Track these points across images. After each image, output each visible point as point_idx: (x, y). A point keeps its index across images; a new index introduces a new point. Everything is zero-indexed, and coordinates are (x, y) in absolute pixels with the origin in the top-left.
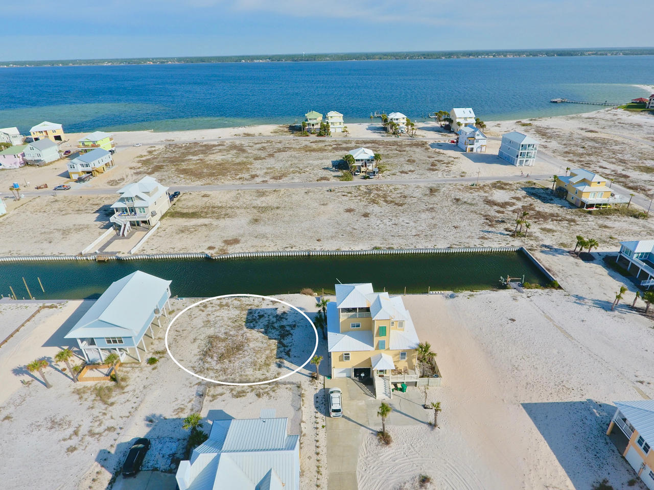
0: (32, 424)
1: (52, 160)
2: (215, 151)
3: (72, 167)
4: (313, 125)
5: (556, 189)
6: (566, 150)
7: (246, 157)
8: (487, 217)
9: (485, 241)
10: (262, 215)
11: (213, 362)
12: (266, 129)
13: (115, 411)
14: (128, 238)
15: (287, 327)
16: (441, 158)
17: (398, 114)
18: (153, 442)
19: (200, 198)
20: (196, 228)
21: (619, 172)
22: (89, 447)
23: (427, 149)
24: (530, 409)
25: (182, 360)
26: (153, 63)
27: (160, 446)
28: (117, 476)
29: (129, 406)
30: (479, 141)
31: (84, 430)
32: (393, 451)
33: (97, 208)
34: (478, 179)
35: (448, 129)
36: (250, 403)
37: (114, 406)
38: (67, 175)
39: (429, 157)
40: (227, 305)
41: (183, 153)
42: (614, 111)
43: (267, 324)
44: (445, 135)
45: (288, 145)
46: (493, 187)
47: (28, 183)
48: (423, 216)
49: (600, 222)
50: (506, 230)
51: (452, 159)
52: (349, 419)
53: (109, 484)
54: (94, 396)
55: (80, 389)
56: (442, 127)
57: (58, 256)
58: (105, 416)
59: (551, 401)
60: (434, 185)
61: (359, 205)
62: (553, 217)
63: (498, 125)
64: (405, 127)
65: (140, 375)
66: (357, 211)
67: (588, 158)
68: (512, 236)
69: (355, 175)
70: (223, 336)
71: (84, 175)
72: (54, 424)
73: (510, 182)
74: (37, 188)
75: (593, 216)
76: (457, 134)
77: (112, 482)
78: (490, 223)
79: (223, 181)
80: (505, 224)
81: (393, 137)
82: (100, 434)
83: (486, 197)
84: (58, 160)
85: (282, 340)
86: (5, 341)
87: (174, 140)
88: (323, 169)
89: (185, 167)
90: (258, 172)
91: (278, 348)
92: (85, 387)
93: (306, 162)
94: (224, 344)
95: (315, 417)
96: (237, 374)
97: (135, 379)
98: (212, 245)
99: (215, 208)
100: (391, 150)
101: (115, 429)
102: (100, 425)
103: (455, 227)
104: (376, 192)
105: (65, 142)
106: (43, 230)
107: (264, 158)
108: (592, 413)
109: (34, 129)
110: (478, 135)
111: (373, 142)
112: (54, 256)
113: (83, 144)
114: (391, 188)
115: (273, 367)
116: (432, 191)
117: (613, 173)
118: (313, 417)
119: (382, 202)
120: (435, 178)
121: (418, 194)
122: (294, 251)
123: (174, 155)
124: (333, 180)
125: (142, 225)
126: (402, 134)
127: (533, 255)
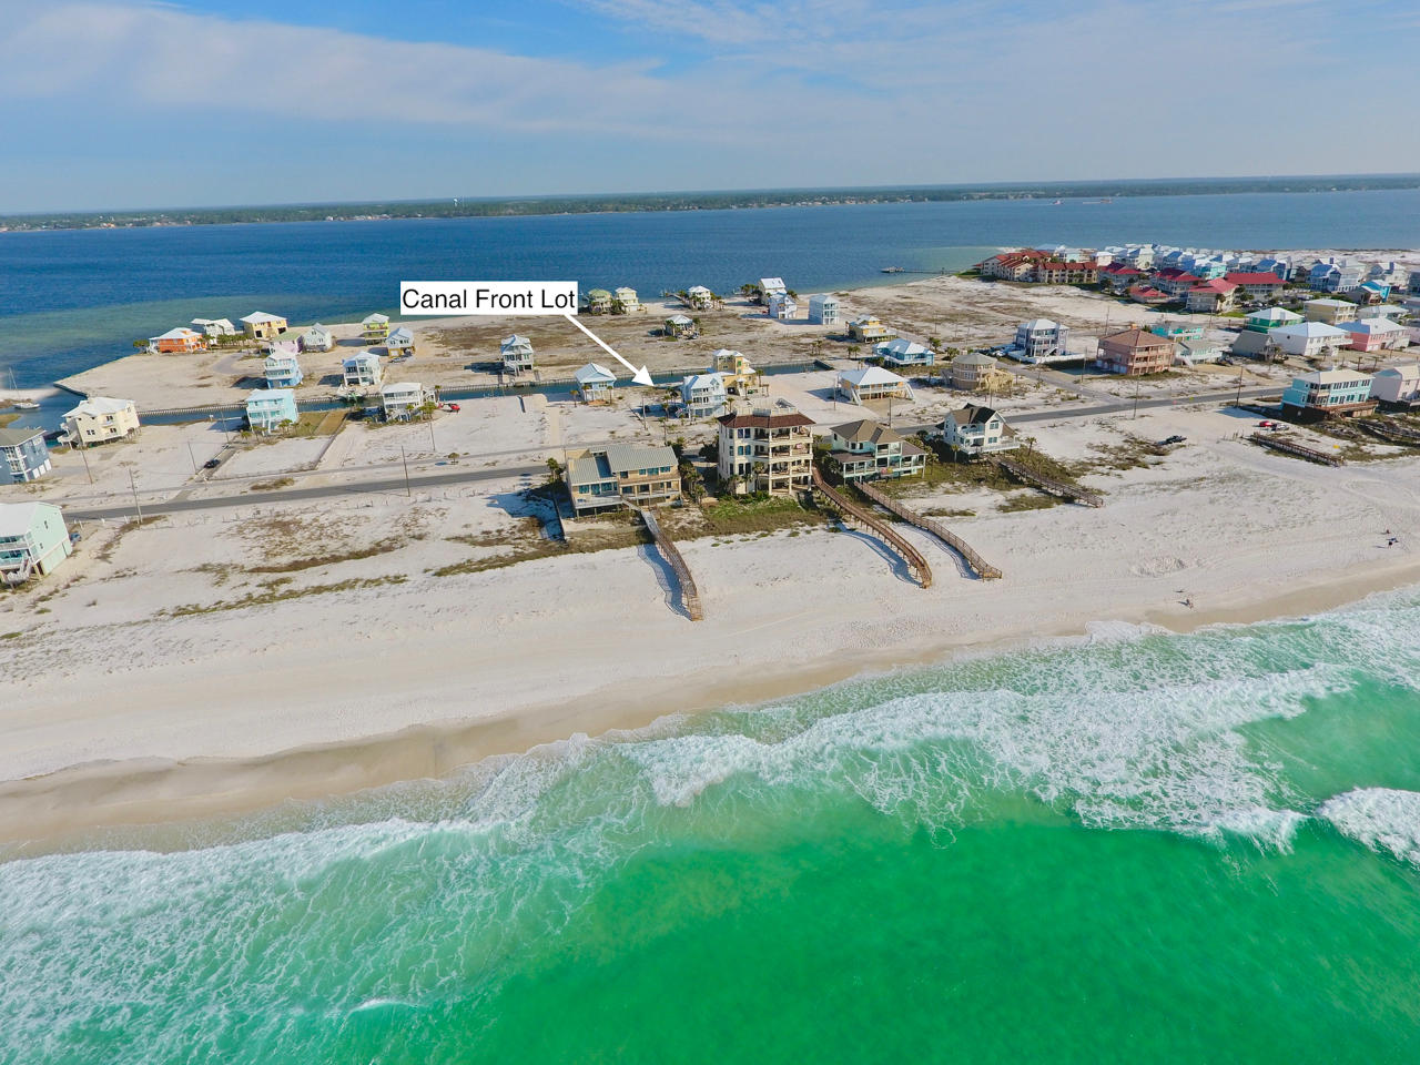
5: (849, 332)
8: (795, 350)
16: (754, 323)
17: (700, 287)
21: (905, 322)
23: (740, 318)
30: (791, 309)
34: (789, 333)
35: (758, 303)
39: (743, 324)
42: (946, 279)
44: (756, 308)
46: (801, 336)
51: (765, 324)
56: (750, 301)
60: (752, 339)
64: (710, 301)
73: (815, 333)
76: (767, 304)
83: (795, 342)
88: (643, 336)
109: (248, 321)
110: (789, 302)
124: (659, 342)
126: (708, 309)
127: (822, 360)
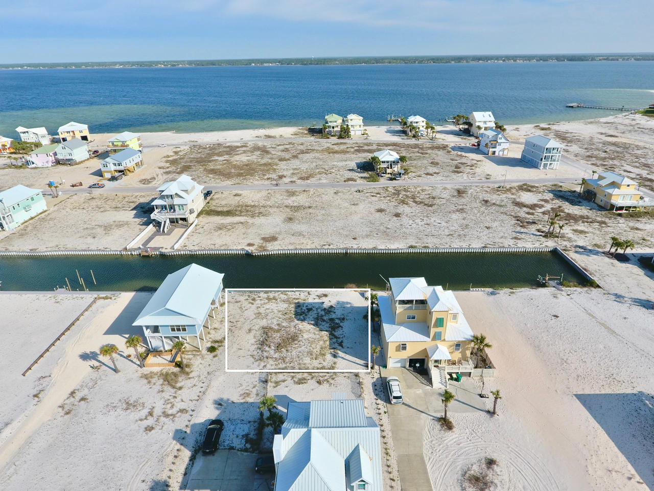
0: (108, 406)
1: (82, 160)
2: (239, 152)
3: (105, 166)
4: (333, 128)
5: (584, 192)
6: (588, 154)
7: (272, 159)
8: (518, 218)
9: (518, 241)
10: (295, 214)
11: (271, 351)
12: (287, 132)
13: (185, 394)
14: (169, 234)
15: (336, 320)
16: (464, 160)
17: (418, 117)
18: (225, 424)
19: (232, 197)
20: (233, 226)
21: (644, 176)
22: (165, 427)
23: (449, 152)
24: (584, 399)
25: (241, 349)
26: (165, 65)
27: (232, 427)
28: (197, 454)
29: (196, 390)
30: (502, 144)
31: (158, 411)
32: (457, 436)
33: (133, 206)
34: (505, 181)
35: (467, 133)
36: (312, 390)
37: (183, 390)
38: (99, 173)
39: (452, 160)
40: (274, 298)
41: (208, 154)
42: (632, 116)
43: (316, 317)
44: (465, 139)
45: (310, 147)
46: (520, 189)
47: (64, 181)
48: (454, 216)
49: (631, 224)
50: (539, 230)
51: (475, 162)
52: (409, 406)
53: (190, 460)
54: (161, 381)
55: (147, 374)
56: (460, 130)
57: (104, 251)
58: (176, 400)
59: (603, 392)
60: (461, 187)
61: (390, 205)
62: (583, 219)
63: (517, 129)
64: (425, 130)
65: (203, 362)
66: (388, 210)
67: (611, 162)
68: (545, 236)
69: (381, 176)
70: (276, 327)
71: (117, 174)
72: (129, 405)
73: (537, 185)
74: (73, 186)
75: (623, 219)
76: (477, 138)
77: (193, 459)
78: (521, 224)
79: (251, 181)
80: (536, 225)
81: (414, 139)
82: (174, 415)
83: (514, 199)
84: (88, 159)
85: (333, 332)
86: (68, 329)
87: (197, 141)
88: (349, 170)
89: (212, 167)
90: (285, 173)
91: (331, 339)
92: (151, 373)
93: (331, 163)
94: (278, 335)
95: (376, 403)
96: (296, 363)
97: (199, 365)
98: (251, 242)
99: (248, 206)
100: (414, 153)
101: (187, 411)
102: (172, 407)
103: (488, 228)
104: (405, 193)
105: (91, 142)
106: (85, 226)
107: (289, 160)
108: (645, 405)
109: (61, 129)
110: (501, 139)
111: (394, 144)
112: (100, 250)
113: (113, 144)
114: (418, 189)
115: (329, 357)
116: (460, 193)
117: (638, 177)
118: (374, 404)
119: (411, 202)
120: (461, 180)
121: (446, 195)
122: (332, 249)
123: (199, 156)
124: (359, 181)
125: (180, 222)
126: (422, 137)
127: (568, 255)
